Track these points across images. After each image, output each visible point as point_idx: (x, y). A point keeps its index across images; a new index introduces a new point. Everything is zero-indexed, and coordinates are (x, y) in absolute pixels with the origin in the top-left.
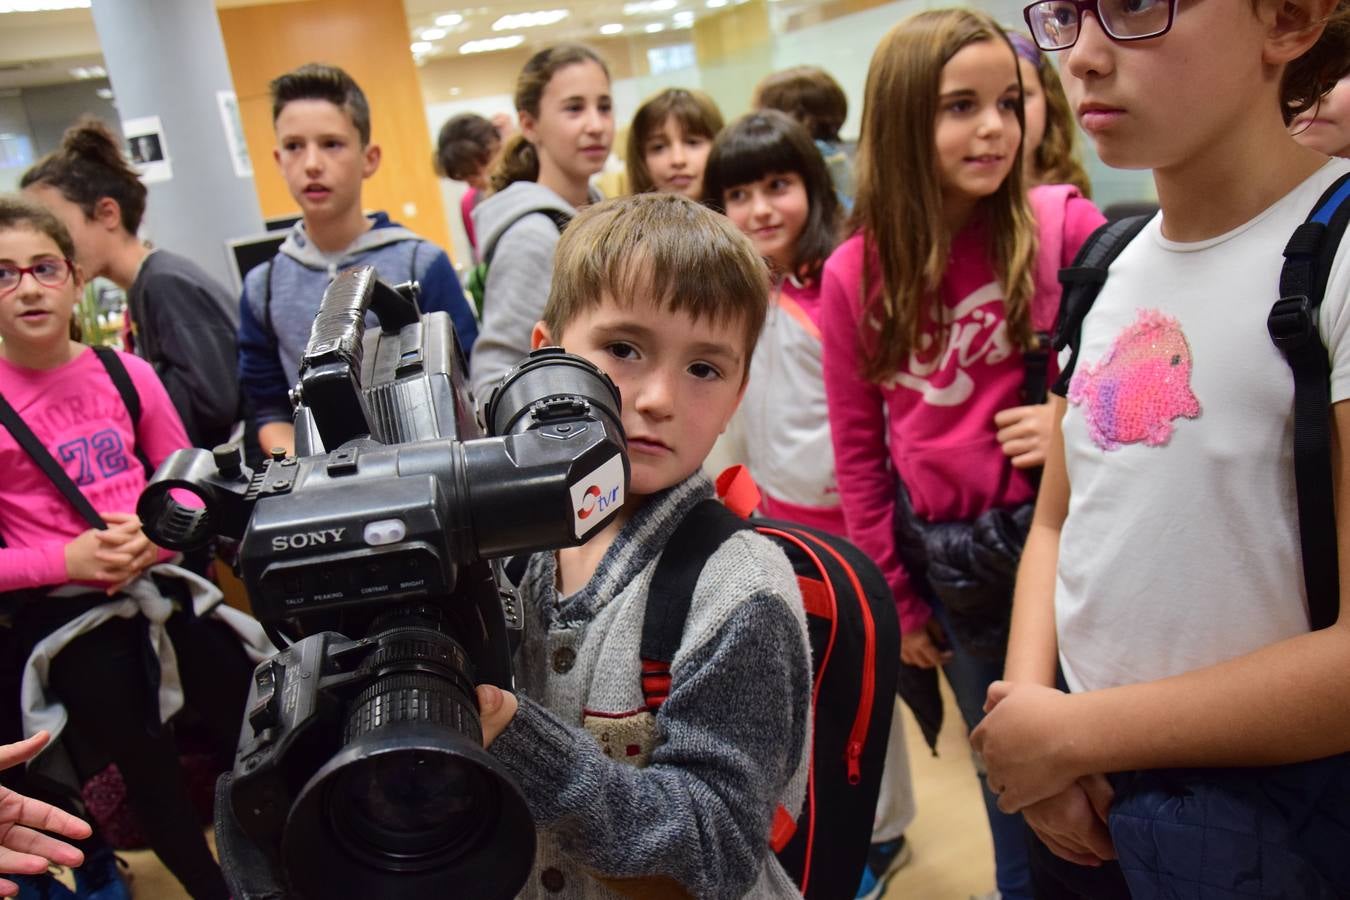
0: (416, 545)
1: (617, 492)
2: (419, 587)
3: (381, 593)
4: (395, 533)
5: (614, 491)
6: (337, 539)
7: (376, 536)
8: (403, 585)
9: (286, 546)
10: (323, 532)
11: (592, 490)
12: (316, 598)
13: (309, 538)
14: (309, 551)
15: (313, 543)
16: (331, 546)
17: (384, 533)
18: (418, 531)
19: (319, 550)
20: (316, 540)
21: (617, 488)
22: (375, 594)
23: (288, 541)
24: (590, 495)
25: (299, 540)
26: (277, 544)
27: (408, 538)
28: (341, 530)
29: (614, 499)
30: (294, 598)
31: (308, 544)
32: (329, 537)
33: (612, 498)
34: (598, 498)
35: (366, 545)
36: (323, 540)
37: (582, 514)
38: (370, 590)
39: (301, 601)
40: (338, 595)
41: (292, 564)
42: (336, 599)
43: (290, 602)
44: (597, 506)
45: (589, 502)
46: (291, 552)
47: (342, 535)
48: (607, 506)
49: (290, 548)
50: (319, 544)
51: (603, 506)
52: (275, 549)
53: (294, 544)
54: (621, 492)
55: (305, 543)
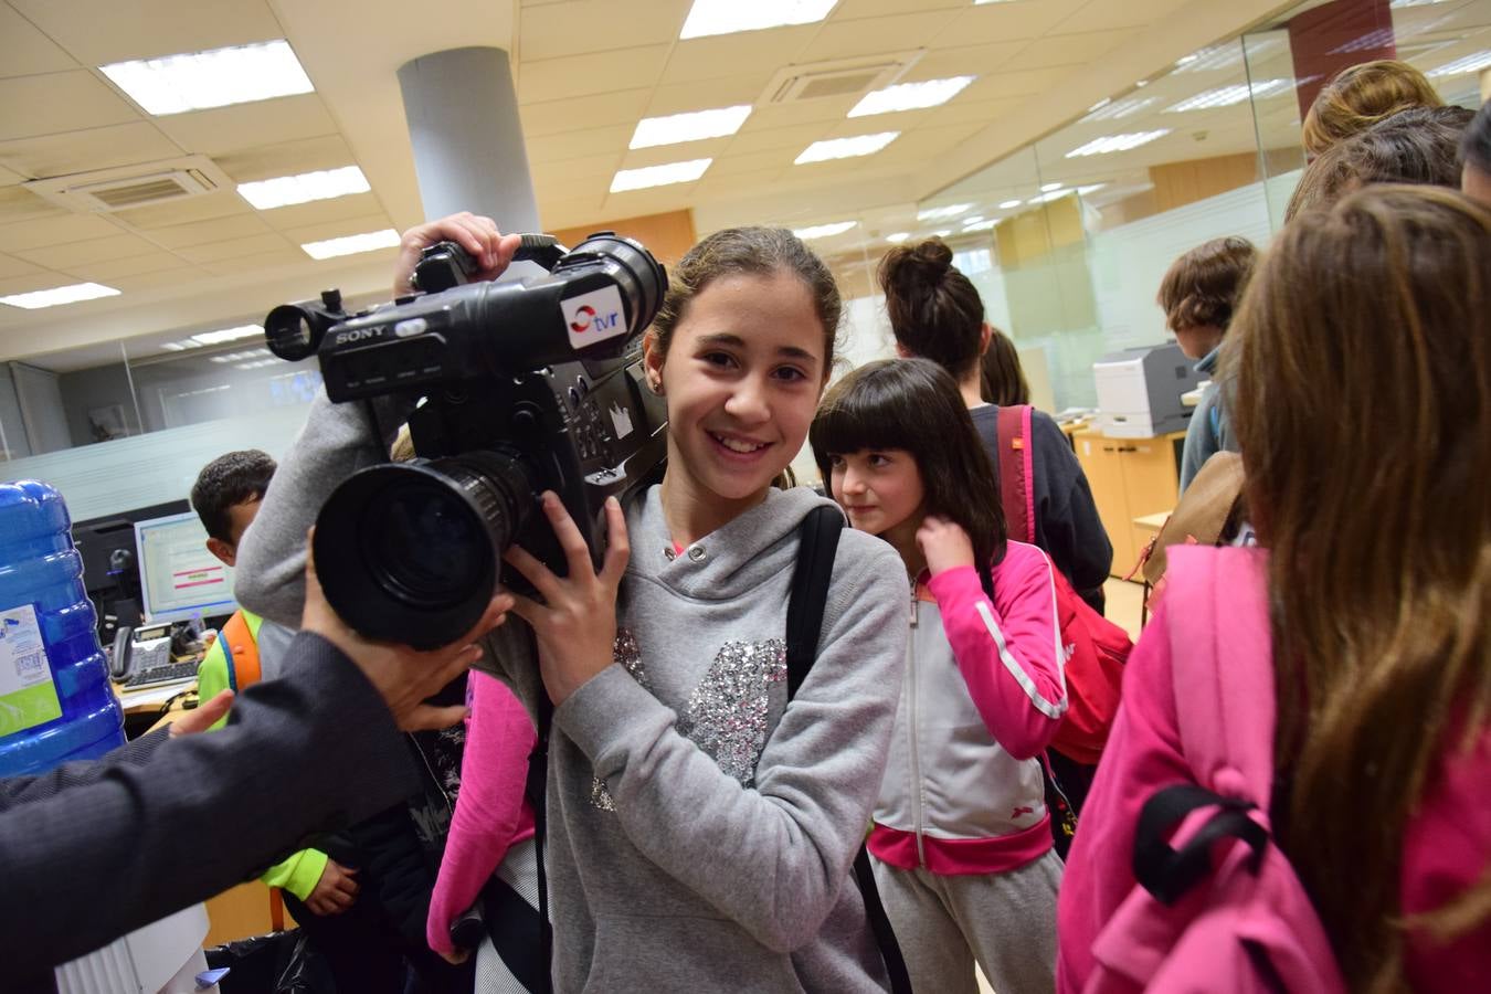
0: (432, 334)
1: (616, 318)
2: (437, 372)
3: (410, 376)
4: (417, 327)
5: (613, 317)
6: (379, 332)
7: (405, 330)
8: (427, 370)
9: (345, 339)
10: (371, 330)
11: (585, 309)
12: (368, 381)
13: (362, 334)
14: (360, 342)
15: (363, 337)
16: (374, 338)
17: (409, 328)
18: (434, 325)
19: (367, 340)
20: (365, 335)
21: (616, 315)
22: (406, 377)
23: (347, 336)
24: (583, 314)
25: (354, 336)
26: (341, 339)
27: (427, 331)
28: (383, 327)
29: (614, 324)
30: (353, 382)
31: (360, 338)
32: (374, 332)
33: (610, 324)
34: (593, 318)
35: (398, 338)
36: (369, 334)
37: (575, 327)
38: (403, 375)
39: (357, 384)
40: (382, 379)
41: (346, 351)
42: (381, 383)
43: (351, 385)
44: (593, 325)
45: (583, 319)
46: (348, 344)
47: (383, 331)
48: (606, 327)
49: (348, 342)
50: (367, 337)
51: (601, 327)
52: (338, 342)
53: (351, 339)
54: (621, 319)
55: (358, 337)
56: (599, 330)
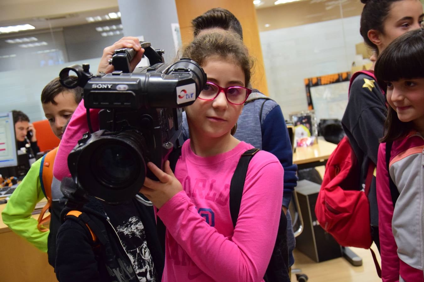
0: (130, 92)
1: (193, 95)
2: (129, 105)
3: (119, 105)
4: (125, 88)
5: (192, 94)
6: (110, 87)
7: (120, 88)
8: (125, 104)
9: (96, 87)
10: (106, 85)
11: (184, 91)
12: (102, 103)
13: (102, 86)
14: (101, 89)
15: (103, 87)
16: (107, 89)
18: (131, 88)
19: (104, 89)
20: (104, 87)
21: (193, 94)
22: (117, 105)
23: (97, 86)
24: (183, 93)
28: (111, 85)
29: (192, 97)
31: (102, 88)
32: (108, 87)
34: (186, 94)
35: (117, 90)
36: (106, 87)
37: (180, 96)
38: (116, 103)
39: (97, 103)
40: (107, 103)
41: (96, 91)
42: (107, 105)
43: (95, 103)
44: (185, 97)
45: (182, 94)
46: (97, 89)
47: (111, 87)
48: (189, 98)
49: (97, 88)
50: (104, 88)
51: (188, 97)
52: (93, 87)
53: (98, 87)
54: (194, 95)
55: (101, 87)
56: (187, 98)
